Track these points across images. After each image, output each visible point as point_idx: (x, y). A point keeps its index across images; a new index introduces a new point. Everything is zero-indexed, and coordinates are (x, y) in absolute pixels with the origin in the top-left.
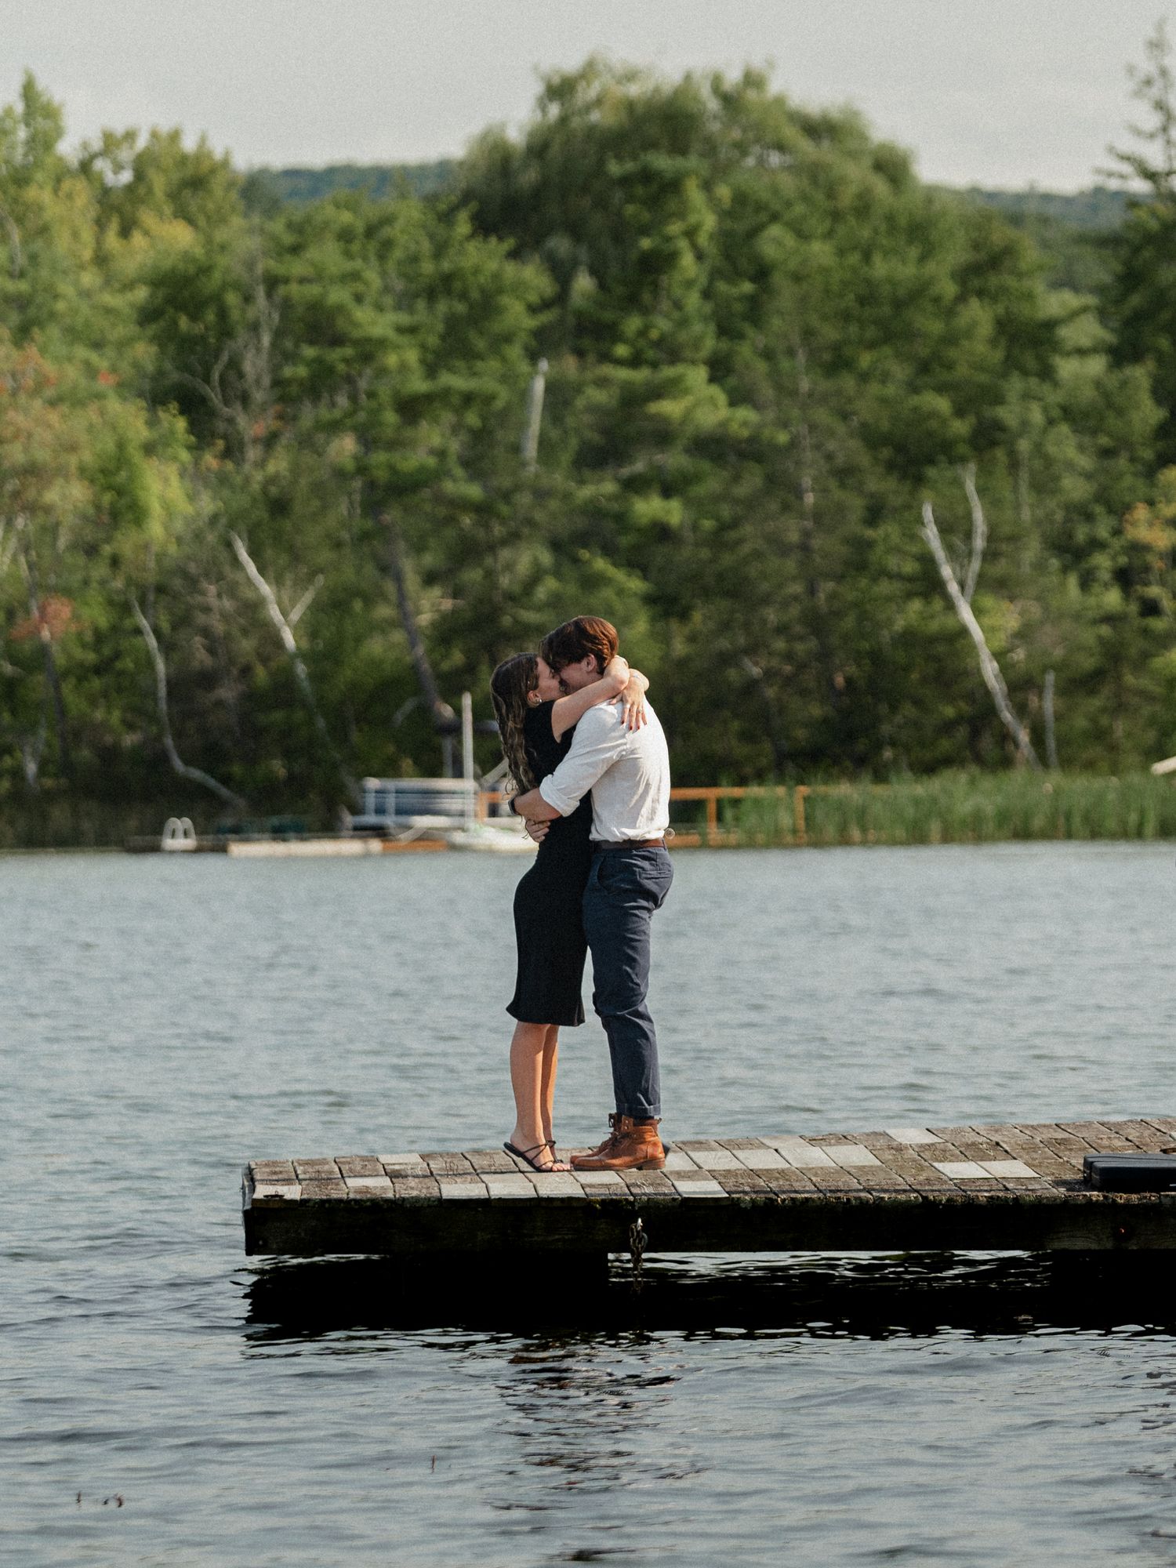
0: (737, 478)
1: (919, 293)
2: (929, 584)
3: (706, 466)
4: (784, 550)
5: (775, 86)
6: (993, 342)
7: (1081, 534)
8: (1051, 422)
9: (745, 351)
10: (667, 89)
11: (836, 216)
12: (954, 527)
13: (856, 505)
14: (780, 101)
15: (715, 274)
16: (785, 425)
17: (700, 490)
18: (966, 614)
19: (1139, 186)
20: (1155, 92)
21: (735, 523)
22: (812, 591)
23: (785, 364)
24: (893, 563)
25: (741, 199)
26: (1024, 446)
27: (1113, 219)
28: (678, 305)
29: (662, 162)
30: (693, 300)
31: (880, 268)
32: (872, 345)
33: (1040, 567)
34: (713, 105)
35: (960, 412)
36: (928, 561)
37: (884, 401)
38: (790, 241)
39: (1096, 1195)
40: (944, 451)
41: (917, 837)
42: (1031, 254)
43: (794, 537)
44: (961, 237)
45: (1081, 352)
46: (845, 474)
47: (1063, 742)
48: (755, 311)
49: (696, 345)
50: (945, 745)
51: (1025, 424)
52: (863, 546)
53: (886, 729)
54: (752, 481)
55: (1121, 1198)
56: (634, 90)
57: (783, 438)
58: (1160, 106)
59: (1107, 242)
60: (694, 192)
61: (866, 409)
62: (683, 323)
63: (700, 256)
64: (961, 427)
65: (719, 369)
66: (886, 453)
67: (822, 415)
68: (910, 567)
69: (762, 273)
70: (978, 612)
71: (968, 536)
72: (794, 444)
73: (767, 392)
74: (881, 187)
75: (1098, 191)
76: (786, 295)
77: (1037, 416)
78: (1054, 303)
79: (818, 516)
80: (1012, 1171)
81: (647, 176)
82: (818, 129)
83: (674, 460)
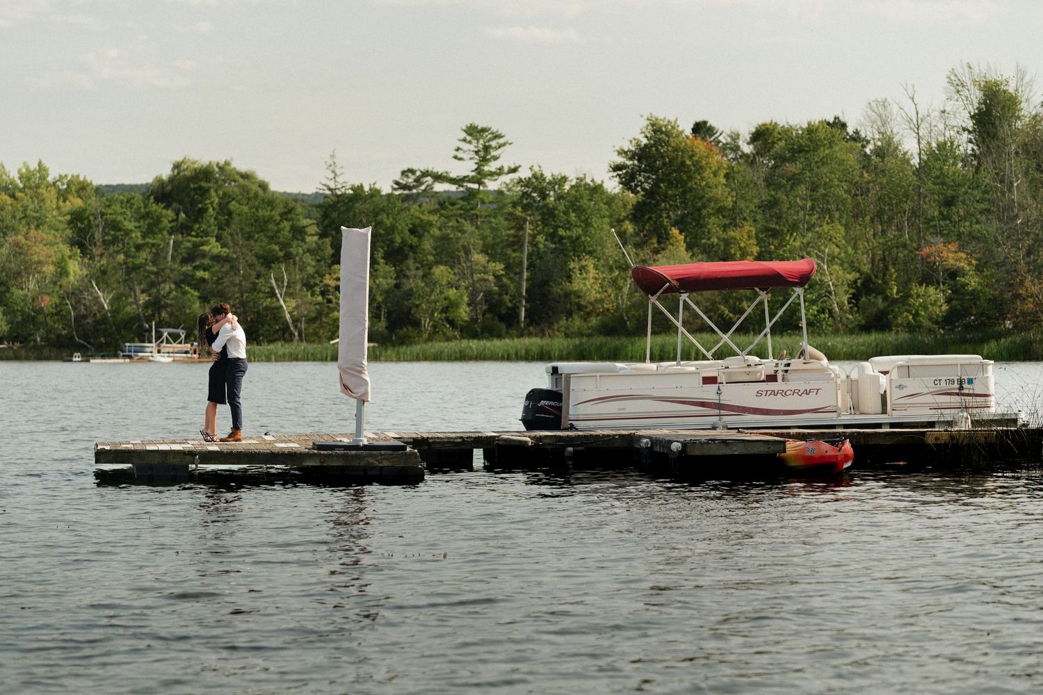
0: (223, 266)
1: (270, 219)
2: (272, 294)
3: (215, 263)
4: (235, 285)
5: (233, 165)
6: (289, 232)
7: (312, 281)
8: (304, 253)
9: (225, 234)
10: (205, 166)
11: (249, 199)
12: (279, 280)
13: (254, 274)
14: (234, 169)
15: (218, 213)
16: (235, 253)
17: (213, 269)
18: (282, 302)
19: (328, 192)
20: (332, 168)
21: (222, 278)
22: (242, 296)
23: (236, 237)
24: (263, 288)
25: (225, 194)
26: (297, 258)
27: (321, 201)
28: (208, 222)
29: (204, 184)
30: (212, 220)
31: (261, 213)
32: (258, 233)
33: (301, 290)
34: (216, 169)
35: (281, 250)
36: (272, 288)
37: (261, 247)
38: (237, 206)
39: (316, 451)
40: (276, 260)
41: (268, 360)
42: (299, 210)
43: (237, 282)
44: (281, 205)
45: (313, 235)
46: (251, 266)
47: (306, 335)
48: (228, 224)
49: (213, 232)
50: (276, 336)
51: (297, 254)
52: (255, 284)
53: (261, 332)
54: (227, 267)
55: (322, 452)
56: (196, 166)
57: (235, 256)
58: (333, 172)
59: (319, 206)
60: (213, 193)
61: (257, 249)
62: (210, 226)
63: (214, 209)
64: (281, 254)
65: (218, 238)
66: (261, 260)
67: (245, 250)
68: (267, 290)
69: (230, 214)
70: (285, 302)
71: (283, 282)
72: (237, 257)
73: (231, 244)
74: (261, 192)
75: (317, 193)
76: (236, 219)
77: (301, 251)
78: (305, 222)
79: (244, 276)
80: (294, 446)
81: (200, 188)
82: (245, 176)
83: (207, 261)
